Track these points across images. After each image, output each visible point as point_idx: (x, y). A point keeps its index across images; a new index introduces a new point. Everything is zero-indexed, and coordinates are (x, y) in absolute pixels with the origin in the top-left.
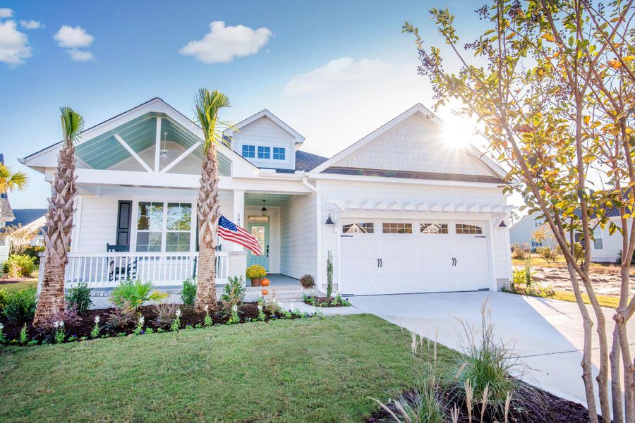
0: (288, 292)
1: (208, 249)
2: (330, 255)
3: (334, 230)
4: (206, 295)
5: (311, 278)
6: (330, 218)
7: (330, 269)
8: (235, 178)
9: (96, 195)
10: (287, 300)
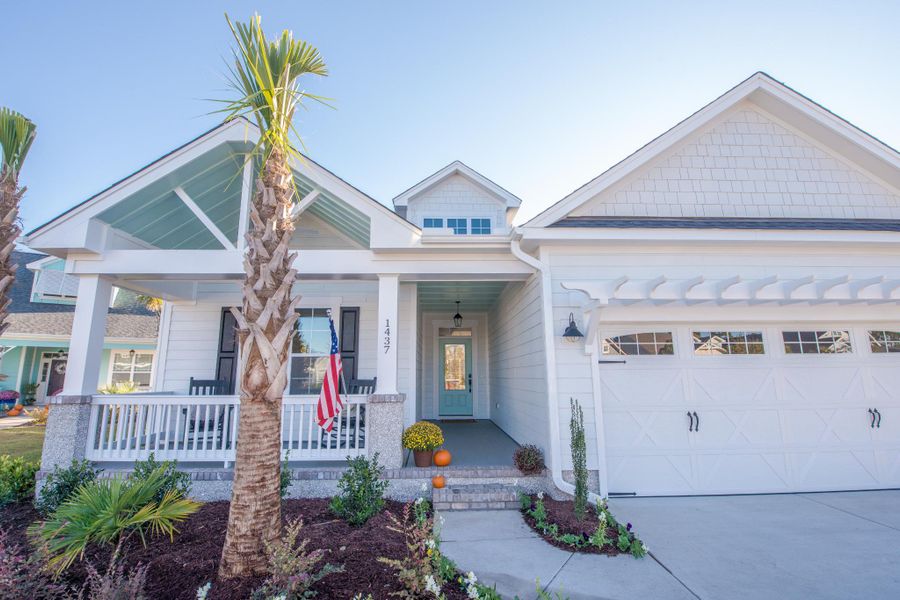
0: (488, 481)
1: (256, 406)
2: (575, 407)
3: (584, 349)
4: (244, 530)
5: (538, 453)
6: (572, 324)
7: (578, 441)
8: (378, 251)
9: (190, 299)
10: (484, 506)
